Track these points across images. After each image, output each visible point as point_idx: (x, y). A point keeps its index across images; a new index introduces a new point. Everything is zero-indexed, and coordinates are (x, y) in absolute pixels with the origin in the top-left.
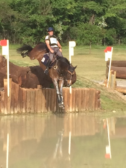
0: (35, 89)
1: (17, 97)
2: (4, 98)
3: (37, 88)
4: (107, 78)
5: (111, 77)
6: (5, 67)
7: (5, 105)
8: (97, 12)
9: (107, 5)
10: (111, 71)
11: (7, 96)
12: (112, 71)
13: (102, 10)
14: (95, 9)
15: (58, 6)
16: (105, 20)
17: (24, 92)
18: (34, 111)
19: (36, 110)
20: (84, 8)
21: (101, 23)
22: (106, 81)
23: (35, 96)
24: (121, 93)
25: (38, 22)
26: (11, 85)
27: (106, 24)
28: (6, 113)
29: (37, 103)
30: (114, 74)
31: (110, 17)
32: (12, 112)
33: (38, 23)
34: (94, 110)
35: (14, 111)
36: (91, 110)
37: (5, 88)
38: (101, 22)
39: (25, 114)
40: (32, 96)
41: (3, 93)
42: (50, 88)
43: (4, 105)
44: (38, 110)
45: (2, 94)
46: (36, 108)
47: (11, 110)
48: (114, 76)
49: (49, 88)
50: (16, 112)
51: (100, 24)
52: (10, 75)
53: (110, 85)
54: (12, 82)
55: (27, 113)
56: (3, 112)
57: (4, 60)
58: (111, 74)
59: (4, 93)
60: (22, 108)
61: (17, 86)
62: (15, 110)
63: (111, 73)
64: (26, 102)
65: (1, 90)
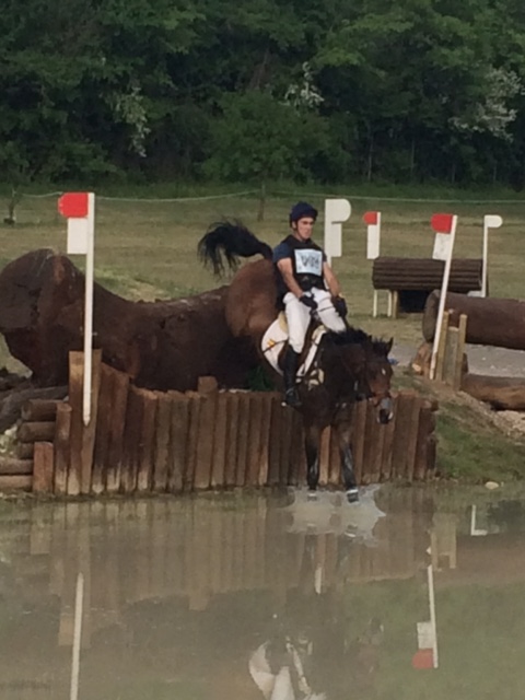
0: (191, 394)
1: (118, 425)
2: (68, 429)
3: (195, 389)
4: (431, 340)
5: (444, 337)
6: (77, 302)
7: (73, 460)
8: (284, 46)
9: (322, 16)
10: (447, 314)
11: (82, 421)
12: (451, 311)
13: (303, 36)
14: (275, 32)
15: (128, 16)
16: (313, 76)
17: (146, 405)
18: (184, 482)
19: (190, 479)
20: (229, 27)
21: (299, 91)
22: (422, 352)
23: (190, 422)
24: (485, 401)
25: (47, 84)
26: (97, 376)
27: (317, 92)
28: (73, 491)
29: (196, 452)
30: (458, 326)
31: (338, 65)
32: (98, 489)
33: (43, 88)
34: (410, 480)
35: (105, 483)
36: (400, 477)
37: (72, 390)
38: (297, 87)
39: (150, 494)
40: (179, 424)
41: (64, 408)
42: (245, 388)
43: (69, 460)
44: (197, 477)
45: (62, 413)
46: (189, 473)
47: (95, 478)
48: (458, 333)
49: (240, 388)
50: (113, 486)
51: (293, 92)
52: (93, 338)
53: (440, 368)
54: (103, 364)
55: (154, 492)
56: (63, 489)
57: (74, 275)
58: (449, 325)
59: (70, 409)
60: (138, 471)
61: (123, 379)
62: (111, 477)
63: (446, 321)
64: (155, 443)
65: (57, 396)
